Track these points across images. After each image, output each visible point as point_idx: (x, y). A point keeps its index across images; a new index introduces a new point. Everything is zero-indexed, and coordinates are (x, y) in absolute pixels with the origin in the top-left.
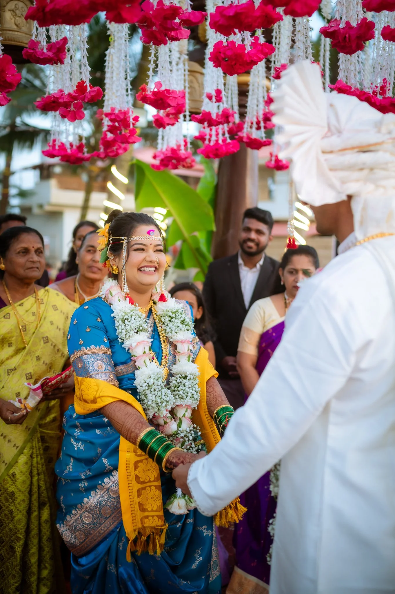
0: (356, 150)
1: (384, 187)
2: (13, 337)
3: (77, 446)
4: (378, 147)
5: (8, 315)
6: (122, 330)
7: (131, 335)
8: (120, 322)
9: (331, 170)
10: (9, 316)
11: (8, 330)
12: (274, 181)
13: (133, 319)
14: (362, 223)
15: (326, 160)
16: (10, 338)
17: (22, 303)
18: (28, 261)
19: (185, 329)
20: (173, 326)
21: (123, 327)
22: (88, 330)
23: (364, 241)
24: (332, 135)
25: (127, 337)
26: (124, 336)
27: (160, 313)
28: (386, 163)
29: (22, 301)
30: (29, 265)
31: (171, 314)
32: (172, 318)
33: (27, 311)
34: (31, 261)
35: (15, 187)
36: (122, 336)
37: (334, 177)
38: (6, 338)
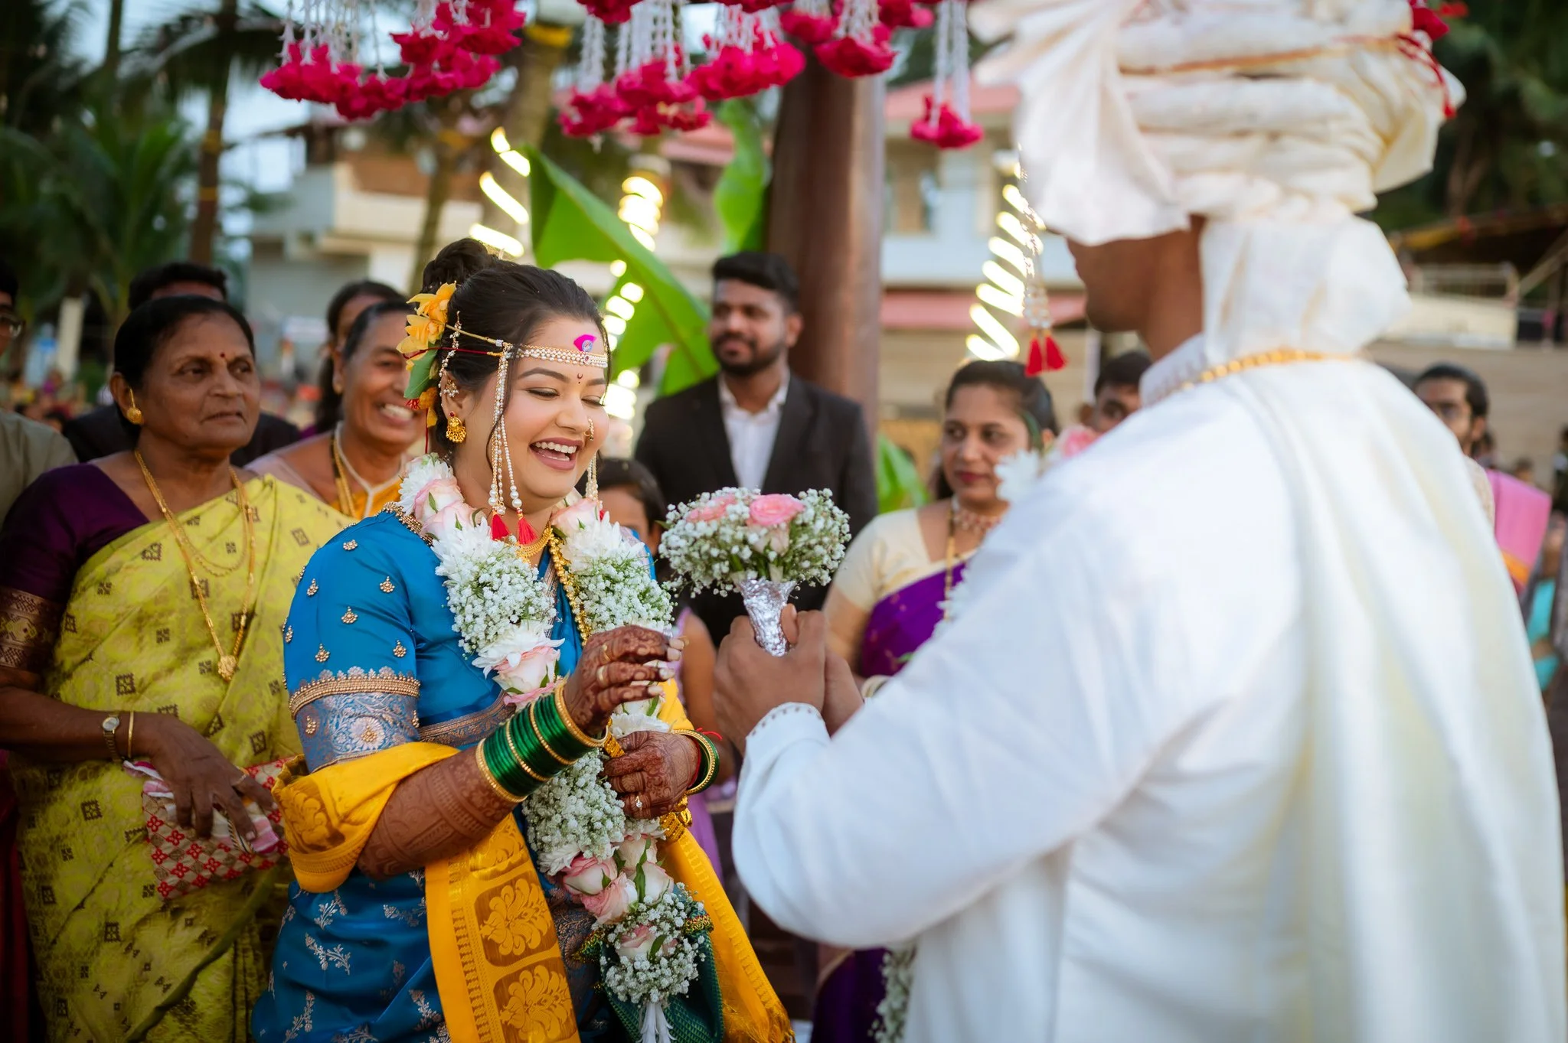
0: (1229, 70)
1: (1309, 195)
2: (171, 612)
3: (328, 957)
4: (1302, 64)
5: (156, 548)
6: (475, 616)
7: (501, 631)
8: (468, 591)
9: (1145, 129)
10: (159, 552)
11: (156, 593)
12: (938, 184)
13: (506, 584)
14: (1226, 311)
15: (1131, 97)
16: (161, 615)
17: (197, 518)
18: (208, 393)
19: (653, 615)
20: (619, 606)
21: (478, 609)
22: (349, 617)
23: (1228, 370)
24: (1157, 14)
25: (490, 637)
26: (482, 636)
27: (577, 565)
28: (1323, 120)
29: (195, 512)
30: (214, 406)
31: (613, 572)
32: (614, 582)
33: (211, 540)
34: (217, 395)
35: (236, 183)
36: (473, 634)
37: (1153, 154)
38: (149, 617)
